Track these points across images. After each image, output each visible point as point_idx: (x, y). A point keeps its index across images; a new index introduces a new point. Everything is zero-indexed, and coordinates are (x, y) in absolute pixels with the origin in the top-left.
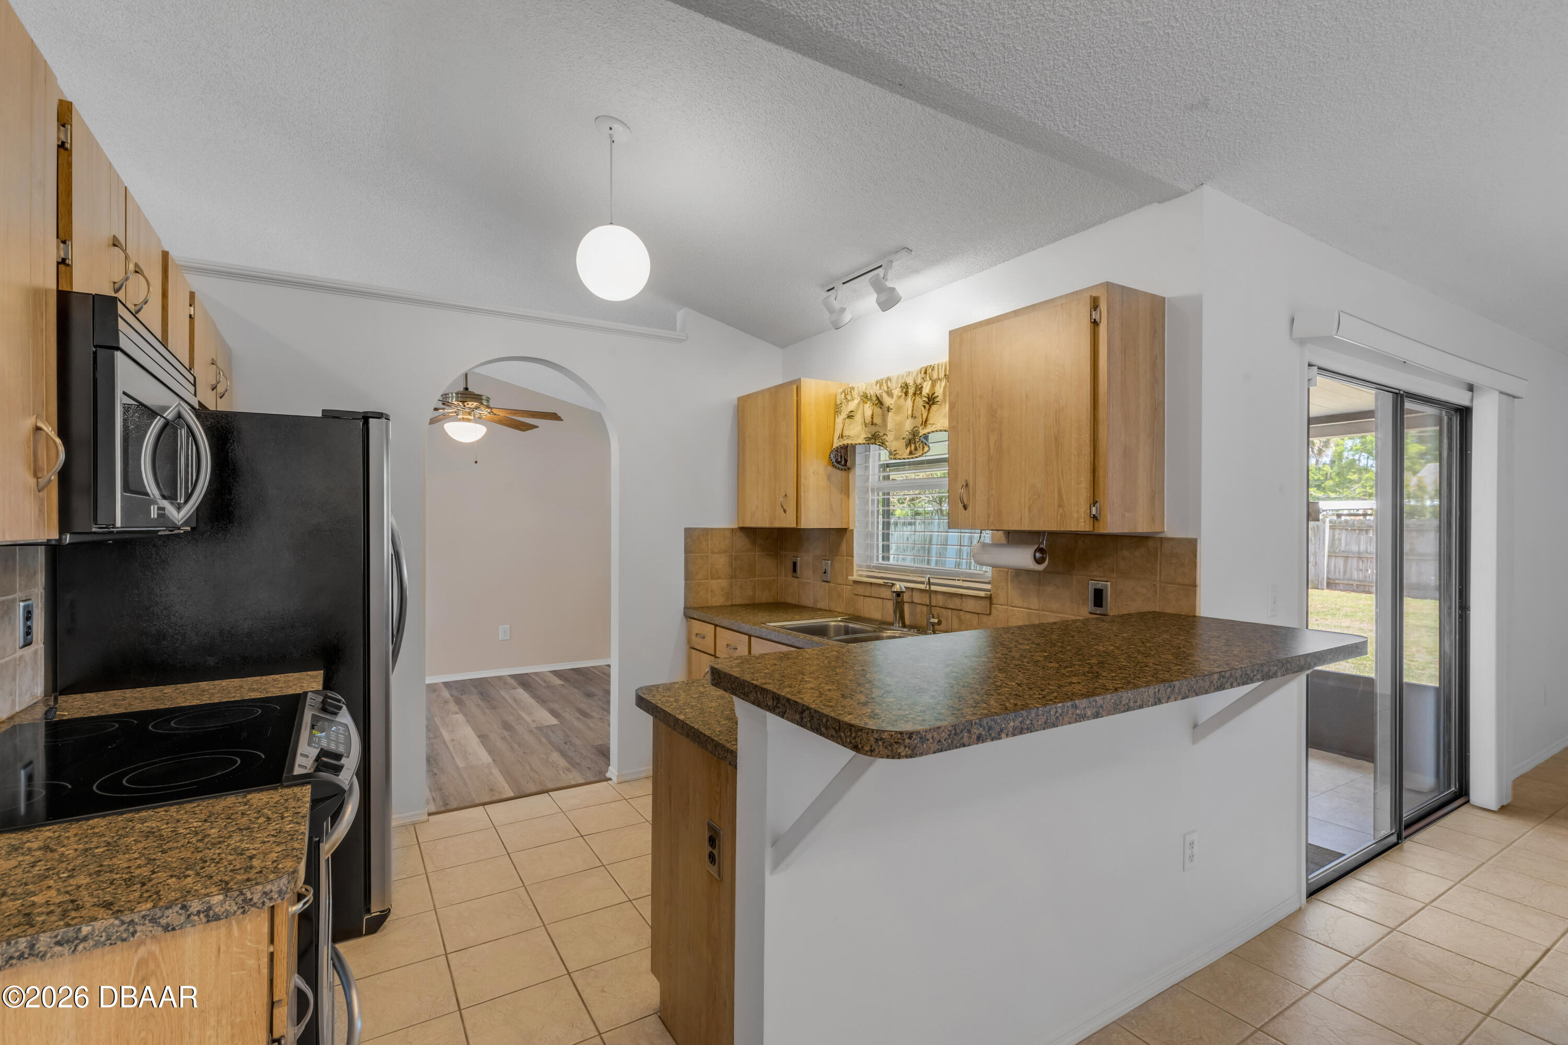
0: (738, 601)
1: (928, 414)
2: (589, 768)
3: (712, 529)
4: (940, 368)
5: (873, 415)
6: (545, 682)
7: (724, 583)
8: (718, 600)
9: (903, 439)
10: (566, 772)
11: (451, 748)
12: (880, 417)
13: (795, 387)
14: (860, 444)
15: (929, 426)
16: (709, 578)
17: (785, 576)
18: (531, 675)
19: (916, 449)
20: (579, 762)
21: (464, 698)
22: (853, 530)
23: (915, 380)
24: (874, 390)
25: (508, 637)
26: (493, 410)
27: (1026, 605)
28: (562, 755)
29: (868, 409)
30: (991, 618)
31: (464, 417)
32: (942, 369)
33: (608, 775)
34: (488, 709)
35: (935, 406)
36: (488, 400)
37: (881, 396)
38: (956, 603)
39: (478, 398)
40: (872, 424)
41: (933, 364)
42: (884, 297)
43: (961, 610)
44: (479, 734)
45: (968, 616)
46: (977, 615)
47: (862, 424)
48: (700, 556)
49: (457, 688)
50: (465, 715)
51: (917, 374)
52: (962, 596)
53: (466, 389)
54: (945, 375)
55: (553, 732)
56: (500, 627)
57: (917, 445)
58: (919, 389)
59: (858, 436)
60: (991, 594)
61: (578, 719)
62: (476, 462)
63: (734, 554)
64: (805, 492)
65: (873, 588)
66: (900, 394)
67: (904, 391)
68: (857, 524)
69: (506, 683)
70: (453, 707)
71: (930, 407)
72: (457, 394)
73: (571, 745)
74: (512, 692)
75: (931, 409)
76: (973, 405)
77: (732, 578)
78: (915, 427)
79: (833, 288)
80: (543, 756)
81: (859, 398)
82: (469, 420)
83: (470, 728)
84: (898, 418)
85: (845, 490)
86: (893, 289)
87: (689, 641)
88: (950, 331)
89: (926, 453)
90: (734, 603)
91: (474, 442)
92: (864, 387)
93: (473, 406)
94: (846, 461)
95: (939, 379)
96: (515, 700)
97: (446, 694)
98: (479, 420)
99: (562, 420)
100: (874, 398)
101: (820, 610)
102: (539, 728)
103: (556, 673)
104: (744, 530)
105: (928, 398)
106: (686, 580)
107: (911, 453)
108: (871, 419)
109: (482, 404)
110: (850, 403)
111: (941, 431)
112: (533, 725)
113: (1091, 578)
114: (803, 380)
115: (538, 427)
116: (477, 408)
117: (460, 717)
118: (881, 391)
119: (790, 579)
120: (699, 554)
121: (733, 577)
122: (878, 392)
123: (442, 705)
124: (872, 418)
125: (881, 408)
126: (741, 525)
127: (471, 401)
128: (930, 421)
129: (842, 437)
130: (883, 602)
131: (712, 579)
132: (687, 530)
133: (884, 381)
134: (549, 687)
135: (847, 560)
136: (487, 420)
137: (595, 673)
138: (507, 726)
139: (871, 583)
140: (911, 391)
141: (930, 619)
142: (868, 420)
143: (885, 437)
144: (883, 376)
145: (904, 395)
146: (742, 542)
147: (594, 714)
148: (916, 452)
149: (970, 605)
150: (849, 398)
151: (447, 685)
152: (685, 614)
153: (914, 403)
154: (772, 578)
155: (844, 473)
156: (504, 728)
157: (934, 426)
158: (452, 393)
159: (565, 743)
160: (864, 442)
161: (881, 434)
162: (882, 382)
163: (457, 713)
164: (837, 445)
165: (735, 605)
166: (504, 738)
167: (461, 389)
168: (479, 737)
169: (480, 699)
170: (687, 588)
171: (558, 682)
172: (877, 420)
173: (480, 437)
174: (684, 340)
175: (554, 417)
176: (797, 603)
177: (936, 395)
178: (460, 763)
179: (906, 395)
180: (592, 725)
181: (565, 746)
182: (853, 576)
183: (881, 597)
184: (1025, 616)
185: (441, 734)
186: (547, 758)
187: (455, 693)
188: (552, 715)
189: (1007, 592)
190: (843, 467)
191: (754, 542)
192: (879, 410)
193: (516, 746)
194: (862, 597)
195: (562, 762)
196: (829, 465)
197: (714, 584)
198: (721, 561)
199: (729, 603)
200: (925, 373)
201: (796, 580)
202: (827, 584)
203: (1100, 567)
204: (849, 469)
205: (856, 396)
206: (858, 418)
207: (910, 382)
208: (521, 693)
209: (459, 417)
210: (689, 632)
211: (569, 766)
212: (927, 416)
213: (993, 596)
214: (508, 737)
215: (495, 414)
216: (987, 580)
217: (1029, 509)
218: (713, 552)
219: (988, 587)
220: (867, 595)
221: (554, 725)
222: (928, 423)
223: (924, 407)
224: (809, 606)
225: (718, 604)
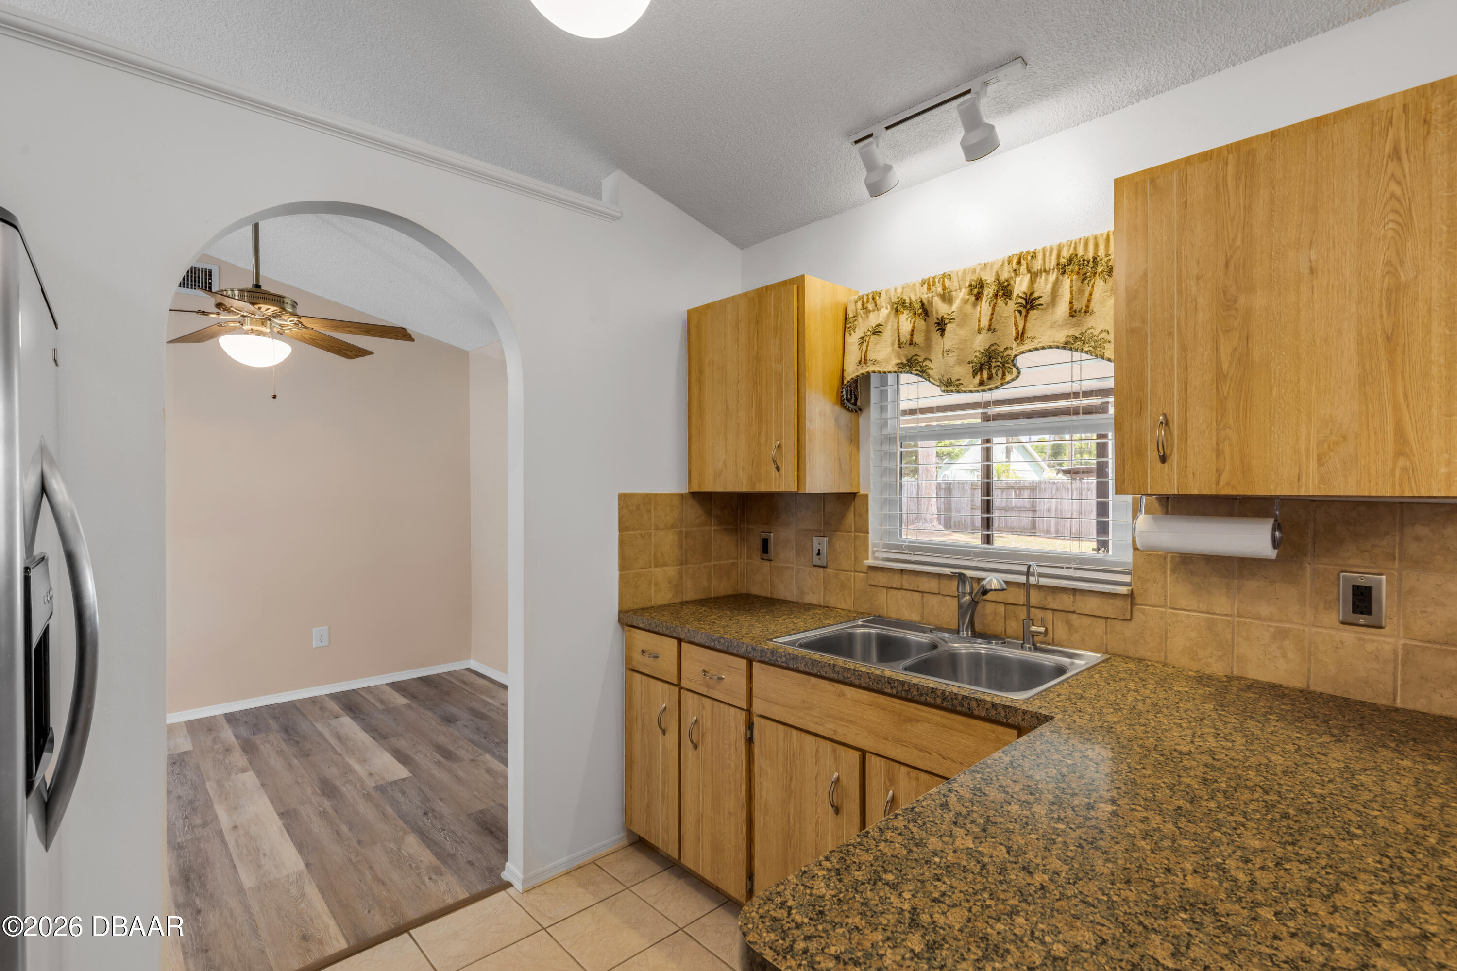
0: (689, 596)
1: (1025, 324)
2: (470, 863)
3: (656, 495)
4: (1047, 254)
5: (913, 331)
6: (382, 702)
7: (671, 571)
8: (663, 596)
9: (969, 363)
10: (434, 877)
11: (232, 845)
12: (923, 334)
13: (795, 287)
14: (890, 372)
15: (1027, 341)
16: (653, 565)
17: (749, 557)
18: (360, 692)
19: (990, 378)
20: (452, 851)
21: (258, 739)
22: (867, 496)
23: (997, 275)
24: (914, 296)
25: (326, 643)
26: (303, 320)
27: (1203, 607)
28: (423, 840)
29: (906, 323)
30: (1132, 625)
31: (255, 328)
32: (1051, 255)
33: (506, 876)
34: (296, 757)
35: (1035, 311)
36: (294, 304)
37: (931, 303)
38: (1066, 601)
39: (277, 300)
40: (911, 344)
41: (1032, 249)
42: (976, 137)
43: (1074, 612)
44: (282, 810)
45: (1086, 621)
46: (1103, 621)
47: (893, 344)
48: (641, 535)
49: (246, 723)
50: (259, 774)
51: (1002, 266)
52: (1075, 591)
53: (258, 286)
54: (1058, 264)
55: (403, 793)
56: (314, 629)
57: (994, 372)
58: (1004, 290)
59: (887, 361)
60: (1132, 590)
61: (438, 763)
62: (274, 397)
63: (684, 529)
64: (810, 441)
65: (905, 577)
66: (967, 297)
67: (975, 291)
68: (872, 487)
69: (322, 709)
70: (239, 758)
71: (1027, 313)
72: (241, 291)
73: (436, 818)
74: (334, 722)
75: (1029, 316)
76: (1180, 292)
77: (682, 564)
78: (992, 345)
79: (871, 136)
80: (393, 846)
81: (889, 307)
82: (261, 333)
83: (267, 800)
84: (963, 333)
85: (854, 438)
86: (992, 128)
87: (628, 659)
88: (1116, 181)
89: (1008, 382)
90: (684, 600)
91: (272, 367)
92: (899, 291)
93: (269, 312)
94: (856, 399)
95: (1045, 271)
96: (339, 738)
97: (228, 734)
98: (281, 334)
99: (413, 340)
100: (917, 306)
101: (809, 607)
102: (381, 789)
103: (396, 686)
104: (697, 496)
105: (1026, 299)
106: (621, 569)
107: (982, 383)
108: (909, 337)
109: (284, 309)
110: (872, 315)
111: (1050, 347)
112: (370, 783)
113: (1344, 568)
114: (808, 278)
115: (372, 353)
116: (275, 316)
117: (250, 778)
118: (930, 295)
119: (757, 561)
120: (639, 532)
121: (683, 562)
122: (925, 297)
123: (221, 757)
124: (912, 335)
125: (925, 320)
126: (696, 489)
127: (265, 304)
128: (1028, 334)
129: (865, 361)
130: (922, 596)
131: (656, 566)
132: (622, 497)
133: (937, 280)
134: (389, 710)
135: (856, 537)
136: (292, 337)
137: (451, 682)
138: (328, 789)
139: (902, 570)
140: (989, 292)
141: (1029, 627)
142: (905, 338)
143: (927, 363)
144: (937, 271)
145: (973, 298)
146: (694, 512)
147: (461, 753)
148: (990, 382)
149: (1092, 605)
150: (870, 306)
151: (231, 718)
152: (620, 620)
153: (994, 308)
154: (731, 561)
155: (853, 415)
156: (324, 794)
157: (1036, 341)
158: (232, 290)
159: (425, 814)
160: (896, 369)
161: (921, 359)
162: (934, 282)
163: (244, 770)
164: (853, 376)
165: (687, 602)
166: (323, 814)
167: (249, 285)
168: (281, 815)
169: (284, 740)
170: (624, 581)
171: (401, 700)
172: (918, 338)
173: (282, 360)
174: (618, 218)
175: (401, 334)
176: (769, 595)
177: (1036, 295)
178: (248, 880)
179: (977, 299)
180: (461, 774)
181: (425, 819)
182: (867, 559)
183: (920, 590)
184: (1203, 623)
185: (216, 817)
186: (399, 849)
187: (244, 732)
188: (399, 761)
189: (1164, 587)
190: (851, 407)
191: (709, 513)
192: (923, 322)
193: (344, 829)
194: (885, 590)
195: (426, 857)
196: (837, 404)
197: (659, 573)
198: (668, 541)
199: (678, 600)
200: (1019, 263)
201: (767, 563)
202: (821, 570)
203: (1364, 551)
204: (860, 410)
205: (884, 304)
206: (888, 334)
207: (989, 278)
208: (348, 724)
209: (245, 328)
210: (628, 647)
211: (438, 863)
212: (1024, 326)
213: (1135, 592)
214: (331, 811)
215: (306, 327)
216: (1126, 569)
217: (1319, 459)
218: (657, 528)
219: (1127, 579)
220: (894, 586)
221: (404, 780)
222: (1025, 336)
223: (1020, 312)
224: (789, 599)
225: (664, 602)
